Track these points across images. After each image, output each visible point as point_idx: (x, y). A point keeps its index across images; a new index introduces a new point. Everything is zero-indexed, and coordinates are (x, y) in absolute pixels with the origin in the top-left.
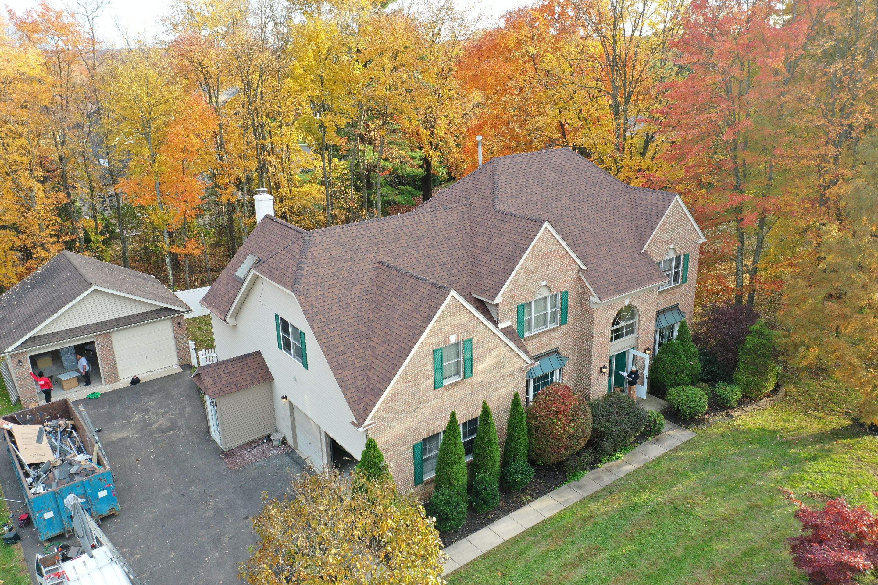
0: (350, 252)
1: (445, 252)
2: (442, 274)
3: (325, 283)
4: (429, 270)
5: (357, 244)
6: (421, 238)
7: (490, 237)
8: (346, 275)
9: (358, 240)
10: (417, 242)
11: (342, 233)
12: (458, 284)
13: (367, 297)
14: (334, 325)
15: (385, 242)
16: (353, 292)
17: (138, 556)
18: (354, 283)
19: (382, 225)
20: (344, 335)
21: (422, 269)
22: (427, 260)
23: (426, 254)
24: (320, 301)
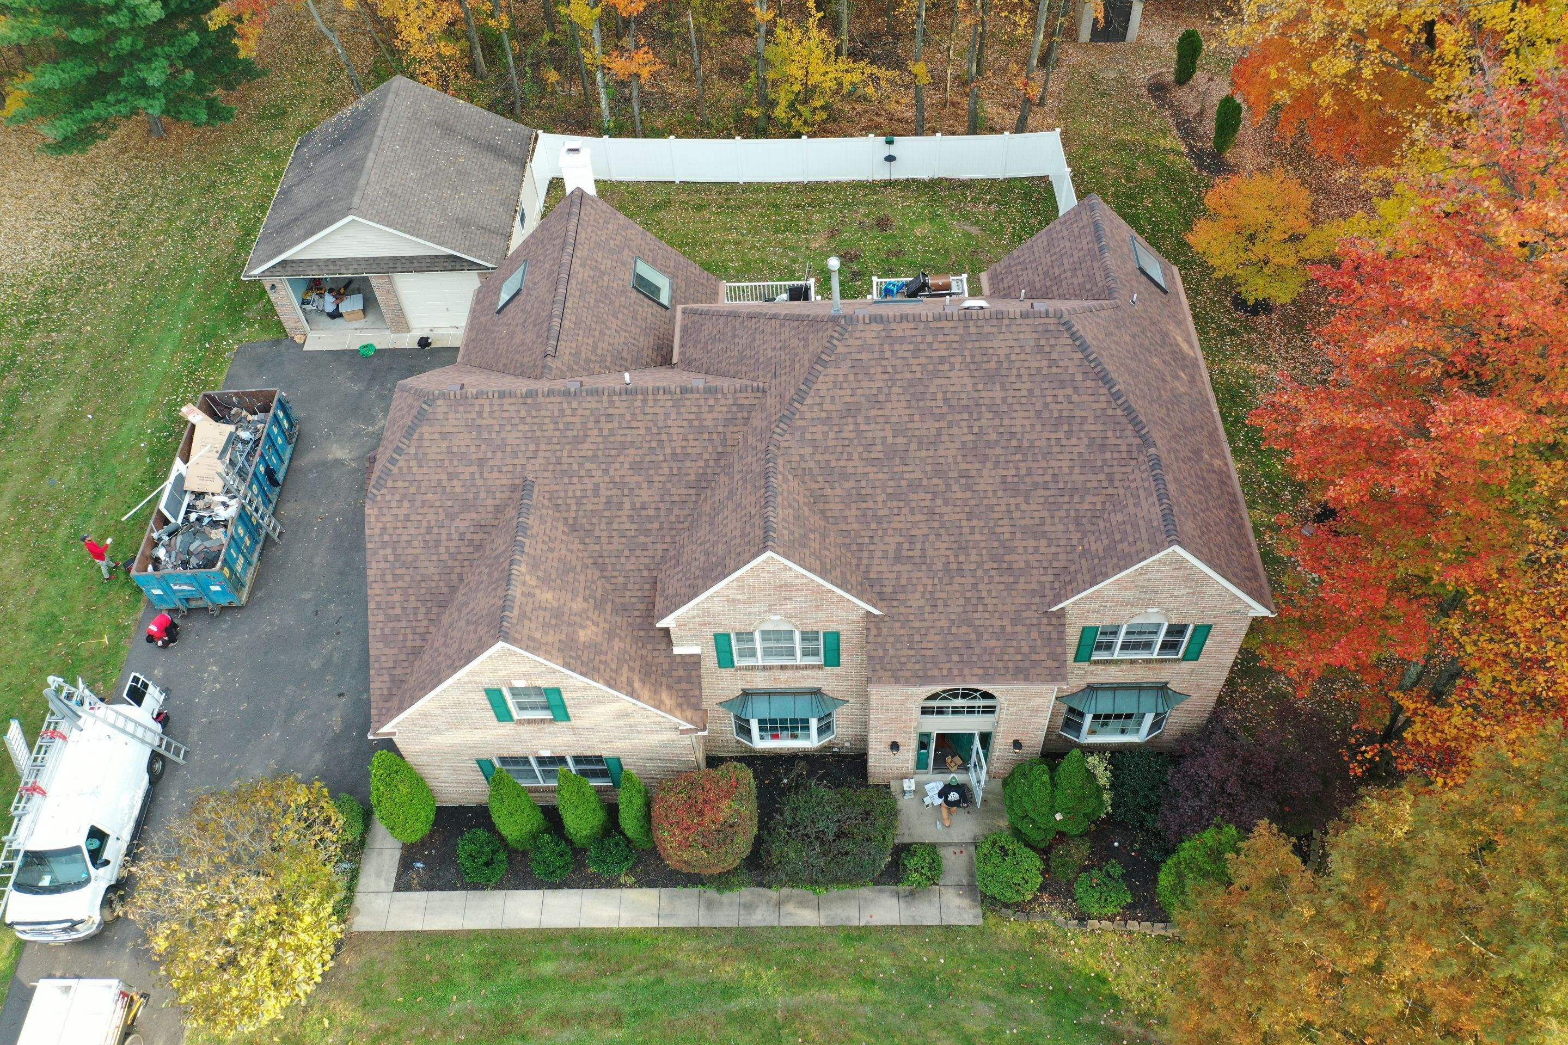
0: (483, 448)
1: (656, 484)
2: (626, 526)
3: (419, 497)
4: (607, 514)
5: (503, 435)
6: (623, 446)
8: (458, 490)
9: (508, 428)
10: (613, 452)
11: (487, 408)
12: (646, 553)
13: (475, 536)
14: (401, 571)
15: (555, 440)
16: (457, 522)
17: (218, 686)
18: (466, 506)
19: (565, 405)
20: (411, 591)
21: (595, 507)
22: (614, 492)
23: (617, 480)
24: (399, 525)
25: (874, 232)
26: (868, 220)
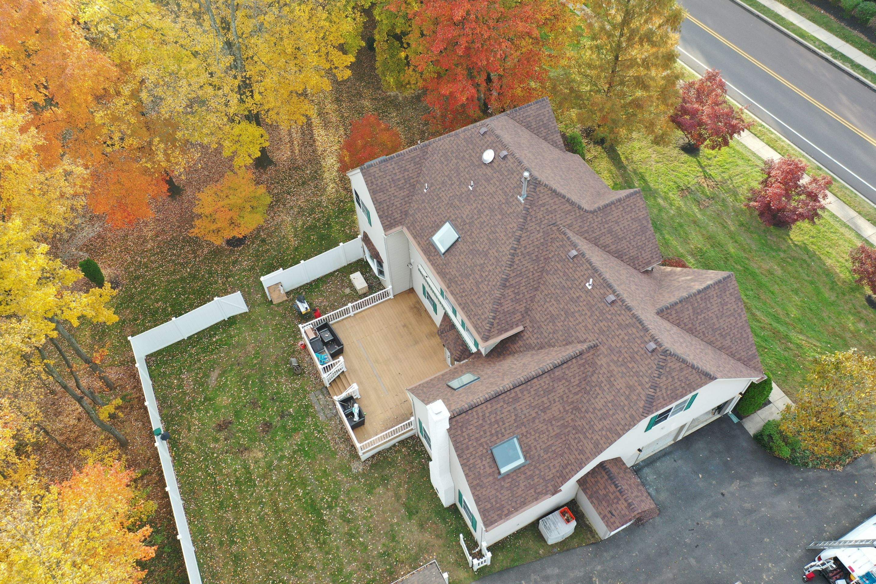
25: (235, 427)
26: (221, 436)
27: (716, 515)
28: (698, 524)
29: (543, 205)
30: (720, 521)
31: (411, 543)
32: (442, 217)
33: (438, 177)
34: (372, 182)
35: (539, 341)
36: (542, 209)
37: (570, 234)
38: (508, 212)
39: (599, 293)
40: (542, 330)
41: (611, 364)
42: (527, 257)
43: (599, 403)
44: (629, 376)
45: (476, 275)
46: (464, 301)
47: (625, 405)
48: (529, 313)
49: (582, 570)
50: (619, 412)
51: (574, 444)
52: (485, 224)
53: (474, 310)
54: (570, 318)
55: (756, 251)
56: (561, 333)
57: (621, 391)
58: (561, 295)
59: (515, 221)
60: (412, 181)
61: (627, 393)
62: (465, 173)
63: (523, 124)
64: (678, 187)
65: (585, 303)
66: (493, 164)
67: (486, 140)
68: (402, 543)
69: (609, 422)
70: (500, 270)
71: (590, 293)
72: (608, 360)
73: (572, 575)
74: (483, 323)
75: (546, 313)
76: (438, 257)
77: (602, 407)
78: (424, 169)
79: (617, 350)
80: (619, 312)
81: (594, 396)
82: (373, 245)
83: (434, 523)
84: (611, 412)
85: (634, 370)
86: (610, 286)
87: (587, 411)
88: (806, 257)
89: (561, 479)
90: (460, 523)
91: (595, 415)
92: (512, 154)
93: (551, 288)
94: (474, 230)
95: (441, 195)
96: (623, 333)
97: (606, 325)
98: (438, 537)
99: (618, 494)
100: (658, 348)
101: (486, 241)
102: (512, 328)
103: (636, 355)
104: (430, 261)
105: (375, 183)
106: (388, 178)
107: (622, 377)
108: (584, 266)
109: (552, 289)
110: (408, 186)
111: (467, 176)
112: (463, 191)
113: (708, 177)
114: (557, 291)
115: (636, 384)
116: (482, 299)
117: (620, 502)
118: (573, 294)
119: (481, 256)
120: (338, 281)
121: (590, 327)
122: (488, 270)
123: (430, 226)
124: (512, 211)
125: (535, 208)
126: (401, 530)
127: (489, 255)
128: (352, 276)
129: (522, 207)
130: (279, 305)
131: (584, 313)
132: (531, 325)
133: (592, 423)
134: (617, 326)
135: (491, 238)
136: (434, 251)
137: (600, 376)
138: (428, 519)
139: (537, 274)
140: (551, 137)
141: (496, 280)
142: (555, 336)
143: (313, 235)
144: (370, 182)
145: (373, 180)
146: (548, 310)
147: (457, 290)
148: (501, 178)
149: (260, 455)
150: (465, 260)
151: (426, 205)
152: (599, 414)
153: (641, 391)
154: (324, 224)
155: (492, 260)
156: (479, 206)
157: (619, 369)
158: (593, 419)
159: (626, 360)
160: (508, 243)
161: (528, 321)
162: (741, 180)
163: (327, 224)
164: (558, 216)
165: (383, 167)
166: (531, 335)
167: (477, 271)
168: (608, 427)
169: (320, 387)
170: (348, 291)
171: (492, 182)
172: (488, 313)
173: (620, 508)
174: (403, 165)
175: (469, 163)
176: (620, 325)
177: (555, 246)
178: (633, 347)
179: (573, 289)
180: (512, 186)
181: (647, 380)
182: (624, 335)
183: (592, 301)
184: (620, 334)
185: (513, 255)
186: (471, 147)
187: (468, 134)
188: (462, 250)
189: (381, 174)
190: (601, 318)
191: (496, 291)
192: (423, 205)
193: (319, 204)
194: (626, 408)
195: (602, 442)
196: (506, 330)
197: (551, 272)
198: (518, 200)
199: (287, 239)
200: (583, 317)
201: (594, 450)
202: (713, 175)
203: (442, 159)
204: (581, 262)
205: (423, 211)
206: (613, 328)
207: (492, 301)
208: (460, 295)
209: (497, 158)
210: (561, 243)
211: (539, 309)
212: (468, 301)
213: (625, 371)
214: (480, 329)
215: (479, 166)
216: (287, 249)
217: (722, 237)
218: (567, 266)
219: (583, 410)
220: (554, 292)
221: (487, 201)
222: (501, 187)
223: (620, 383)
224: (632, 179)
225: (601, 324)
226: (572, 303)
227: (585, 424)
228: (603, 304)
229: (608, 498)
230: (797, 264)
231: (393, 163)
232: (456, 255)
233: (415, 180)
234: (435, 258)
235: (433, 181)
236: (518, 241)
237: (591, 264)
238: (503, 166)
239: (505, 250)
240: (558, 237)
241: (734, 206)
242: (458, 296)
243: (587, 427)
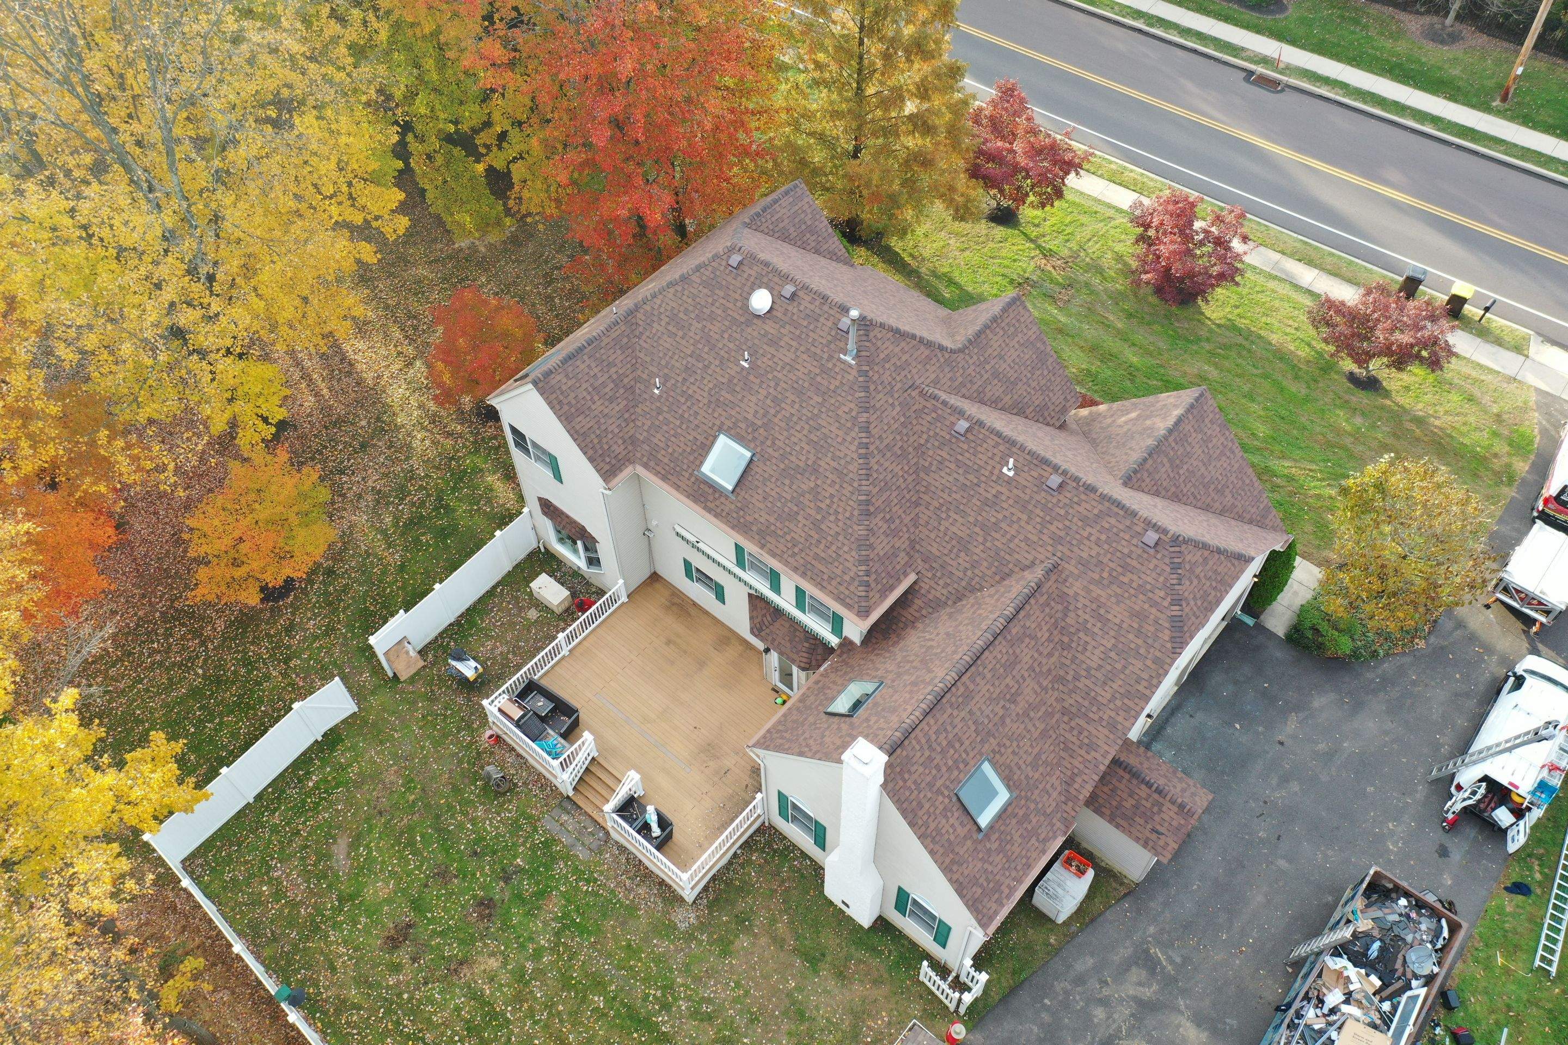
7: (996, 375)
25: (423, 932)
26: (403, 955)
27: (1285, 780)
28: (1265, 802)
29: (887, 359)
30: (1295, 787)
31: (835, 1012)
32: (706, 428)
33: (673, 362)
34: (560, 402)
35: (950, 589)
36: (887, 366)
37: (943, 396)
38: (832, 387)
39: (1030, 478)
40: (950, 568)
41: (1092, 587)
42: (889, 454)
43: (1093, 658)
44: (1129, 598)
45: (808, 510)
46: (802, 561)
47: (1138, 646)
48: (917, 547)
49: (1128, 943)
50: (1134, 661)
51: (1074, 740)
52: (795, 419)
53: (825, 570)
54: (993, 534)
55: (1168, 350)
56: (985, 564)
57: (1125, 626)
58: (965, 501)
59: (850, 398)
60: (626, 381)
61: (1136, 626)
62: (725, 341)
63: (777, 235)
64: (1012, 281)
65: (1011, 502)
66: (774, 313)
67: (745, 275)
68: (819, 1019)
69: (1120, 682)
70: (851, 489)
71: (1014, 483)
72: (1085, 583)
73: (1116, 958)
74: (852, 588)
75: (947, 538)
76: (723, 499)
77: (1100, 662)
78: (642, 355)
79: (1094, 561)
80: (1076, 499)
81: (1080, 649)
82: (568, 517)
83: (860, 961)
84: (1119, 666)
85: (1134, 585)
86: (1045, 462)
87: (1076, 678)
88: (1240, 340)
89: (1070, 804)
90: (903, 946)
91: (1093, 679)
92: (805, 287)
93: (941, 494)
94: (777, 435)
95: (690, 392)
96: (1094, 531)
97: (1061, 526)
98: (876, 982)
99: (1156, 796)
100: (1163, 537)
101: (807, 447)
102: (899, 581)
103: (1128, 560)
104: (709, 510)
105: (565, 401)
106: (584, 386)
107: (1118, 603)
108: (989, 441)
109: (945, 496)
110: (622, 391)
111: (731, 345)
112: (733, 373)
113: (1047, 254)
114: (954, 495)
115: (1146, 606)
116: (834, 548)
117: (1164, 809)
118: (984, 493)
119: (807, 475)
120: (509, 603)
121: (1035, 539)
122: (827, 495)
123: (688, 450)
124: (837, 383)
125: (876, 368)
126: (808, 996)
127: (821, 470)
128: (534, 585)
129: (854, 373)
130: (412, 680)
131: (1015, 519)
132: (927, 566)
133: (1093, 694)
134: (1080, 524)
135: (815, 439)
136: (710, 491)
137: (1080, 612)
138: (848, 958)
139: (910, 479)
140: (825, 247)
141: (849, 508)
142: (976, 571)
143: (423, 534)
144: (555, 402)
145: (561, 397)
146: (949, 533)
147: (781, 547)
148: (798, 332)
149: (493, 963)
150: (777, 490)
151: (667, 416)
152: (1099, 675)
153: (1159, 614)
154: (436, 509)
155: (830, 476)
156: (771, 390)
157: (1109, 591)
158: (1092, 686)
159: (1114, 574)
160: (849, 439)
161: (919, 561)
162: (1097, 246)
163: (442, 506)
164: (914, 371)
165: (570, 369)
166: (932, 583)
167: (807, 503)
168: (1122, 690)
169: (557, 801)
170: (533, 614)
171: (782, 343)
172: (854, 569)
173: (1166, 818)
174: (604, 357)
175: (727, 323)
176: (1084, 519)
177: (924, 422)
178: (1120, 548)
179: (983, 485)
180: (824, 342)
181: (1162, 594)
182: (1098, 534)
183: (1022, 495)
184: (1090, 534)
185: (865, 457)
186: (721, 294)
187: (707, 273)
188: (766, 476)
189: (570, 383)
190: (1048, 518)
191: (855, 527)
192: (661, 418)
193: (411, 475)
194: (1142, 651)
195: (1120, 719)
196: (892, 588)
197: (933, 468)
198: (844, 362)
199: (376, 555)
200: (1016, 526)
201: (1111, 736)
202: (1055, 249)
203: (670, 328)
204: (981, 436)
205: (665, 428)
206: (1075, 528)
207: (854, 546)
208: (790, 552)
209: (778, 301)
210: (934, 415)
211: (933, 536)
212: (809, 559)
213: (1119, 591)
214: (848, 600)
215: (748, 323)
216: (384, 573)
217: (1111, 343)
218: (959, 450)
219: (1069, 678)
220: (950, 499)
221: (784, 378)
222: (802, 349)
223: (1117, 614)
224: (936, 289)
225: (1053, 528)
226: (987, 509)
227: (1080, 700)
228: (1043, 494)
229: (1142, 809)
230: (1233, 354)
231: (585, 357)
232: (757, 487)
233: (631, 377)
234: (717, 503)
235: (666, 371)
236: (866, 429)
237: (999, 434)
238: (795, 311)
239: (849, 453)
240: (925, 407)
241: (1106, 290)
242: (785, 556)
243: (1086, 703)
